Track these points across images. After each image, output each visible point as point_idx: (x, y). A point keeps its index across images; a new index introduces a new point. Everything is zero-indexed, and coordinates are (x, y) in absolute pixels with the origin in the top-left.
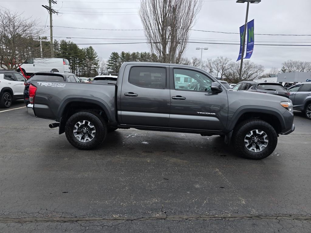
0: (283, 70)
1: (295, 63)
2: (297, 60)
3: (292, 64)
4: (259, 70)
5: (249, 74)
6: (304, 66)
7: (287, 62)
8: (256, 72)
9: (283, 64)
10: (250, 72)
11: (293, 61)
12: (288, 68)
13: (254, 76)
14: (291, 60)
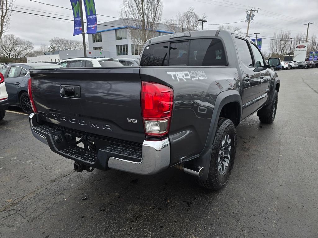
0: (52, 48)
1: (62, 40)
2: (63, 38)
3: (59, 42)
4: (28, 46)
5: (17, 51)
6: (70, 44)
7: (54, 40)
8: (26, 49)
9: (50, 41)
10: (18, 49)
11: (59, 38)
12: (56, 46)
13: (24, 53)
14: (57, 38)
